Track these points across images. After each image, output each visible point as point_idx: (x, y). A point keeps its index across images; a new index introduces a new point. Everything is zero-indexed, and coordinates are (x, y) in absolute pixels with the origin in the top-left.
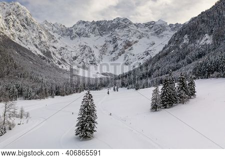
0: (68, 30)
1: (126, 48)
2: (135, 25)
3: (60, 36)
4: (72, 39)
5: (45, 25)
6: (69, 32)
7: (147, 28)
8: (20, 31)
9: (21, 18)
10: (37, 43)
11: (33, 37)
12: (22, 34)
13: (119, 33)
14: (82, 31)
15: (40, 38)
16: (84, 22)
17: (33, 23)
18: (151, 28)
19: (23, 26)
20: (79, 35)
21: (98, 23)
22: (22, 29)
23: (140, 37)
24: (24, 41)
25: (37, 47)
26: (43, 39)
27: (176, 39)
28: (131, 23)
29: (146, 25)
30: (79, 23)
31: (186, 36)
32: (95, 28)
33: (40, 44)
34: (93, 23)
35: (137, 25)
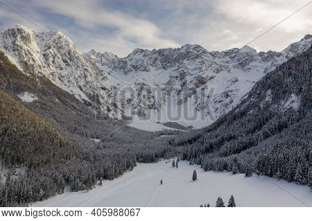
0: (121, 61)
1: (198, 87)
2: (211, 54)
3: (110, 69)
4: (126, 73)
5: (92, 56)
6: (122, 64)
7: (227, 59)
8: (61, 69)
9: (63, 52)
10: (82, 83)
11: (77, 76)
12: (64, 73)
13: (189, 65)
14: (139, 62)
15: (85, 77)
16: (142, 51)
17: (77, 58)
18: (233, 57)
19: (65, 61)
20: (136, 68)
21: (160, 52)
22: (63, 65)
23: (218, 71)
24: (66, 82)
25: (81, 90)
26: (89, 79)
27: (258, 92)
28: (205, 52)
29: (227, 53)
30: (136, 52)
31: (269, 92)
32: (156, 59)
33: (85, 86)
34: (154, 52)
35: (214, 55)
